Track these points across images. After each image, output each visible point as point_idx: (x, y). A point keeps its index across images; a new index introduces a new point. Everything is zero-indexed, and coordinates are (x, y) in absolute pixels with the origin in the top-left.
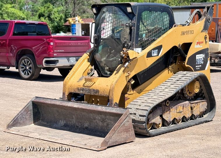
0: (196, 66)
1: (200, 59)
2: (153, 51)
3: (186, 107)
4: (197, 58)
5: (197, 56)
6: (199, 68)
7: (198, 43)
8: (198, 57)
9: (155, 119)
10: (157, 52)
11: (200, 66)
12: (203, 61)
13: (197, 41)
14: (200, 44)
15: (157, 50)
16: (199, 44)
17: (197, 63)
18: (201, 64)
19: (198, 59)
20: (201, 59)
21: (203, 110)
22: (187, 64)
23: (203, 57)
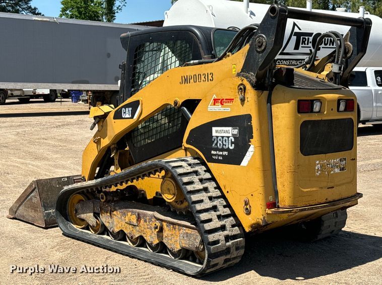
0: (213, 152)
1: (223, 137)
2: (123, 109)
3: (145, 221)
4: (214, 134)
5: (214, 129)
6: (220, 158)
7: (215, 101)
8: (217, 131)
9: (85, 214)
10: (130, 112)
11: (226, 153)
12: (232, 143)
13: (215, 97)
14: (225, 104)
15: (131, 109)
16: (219, 104)
17: (216, 144)
18: (228, 150)
19: (217, 137)
20: (228, 137)
21: (187, 246)
22: (188, 142)
23: (233, 135)
